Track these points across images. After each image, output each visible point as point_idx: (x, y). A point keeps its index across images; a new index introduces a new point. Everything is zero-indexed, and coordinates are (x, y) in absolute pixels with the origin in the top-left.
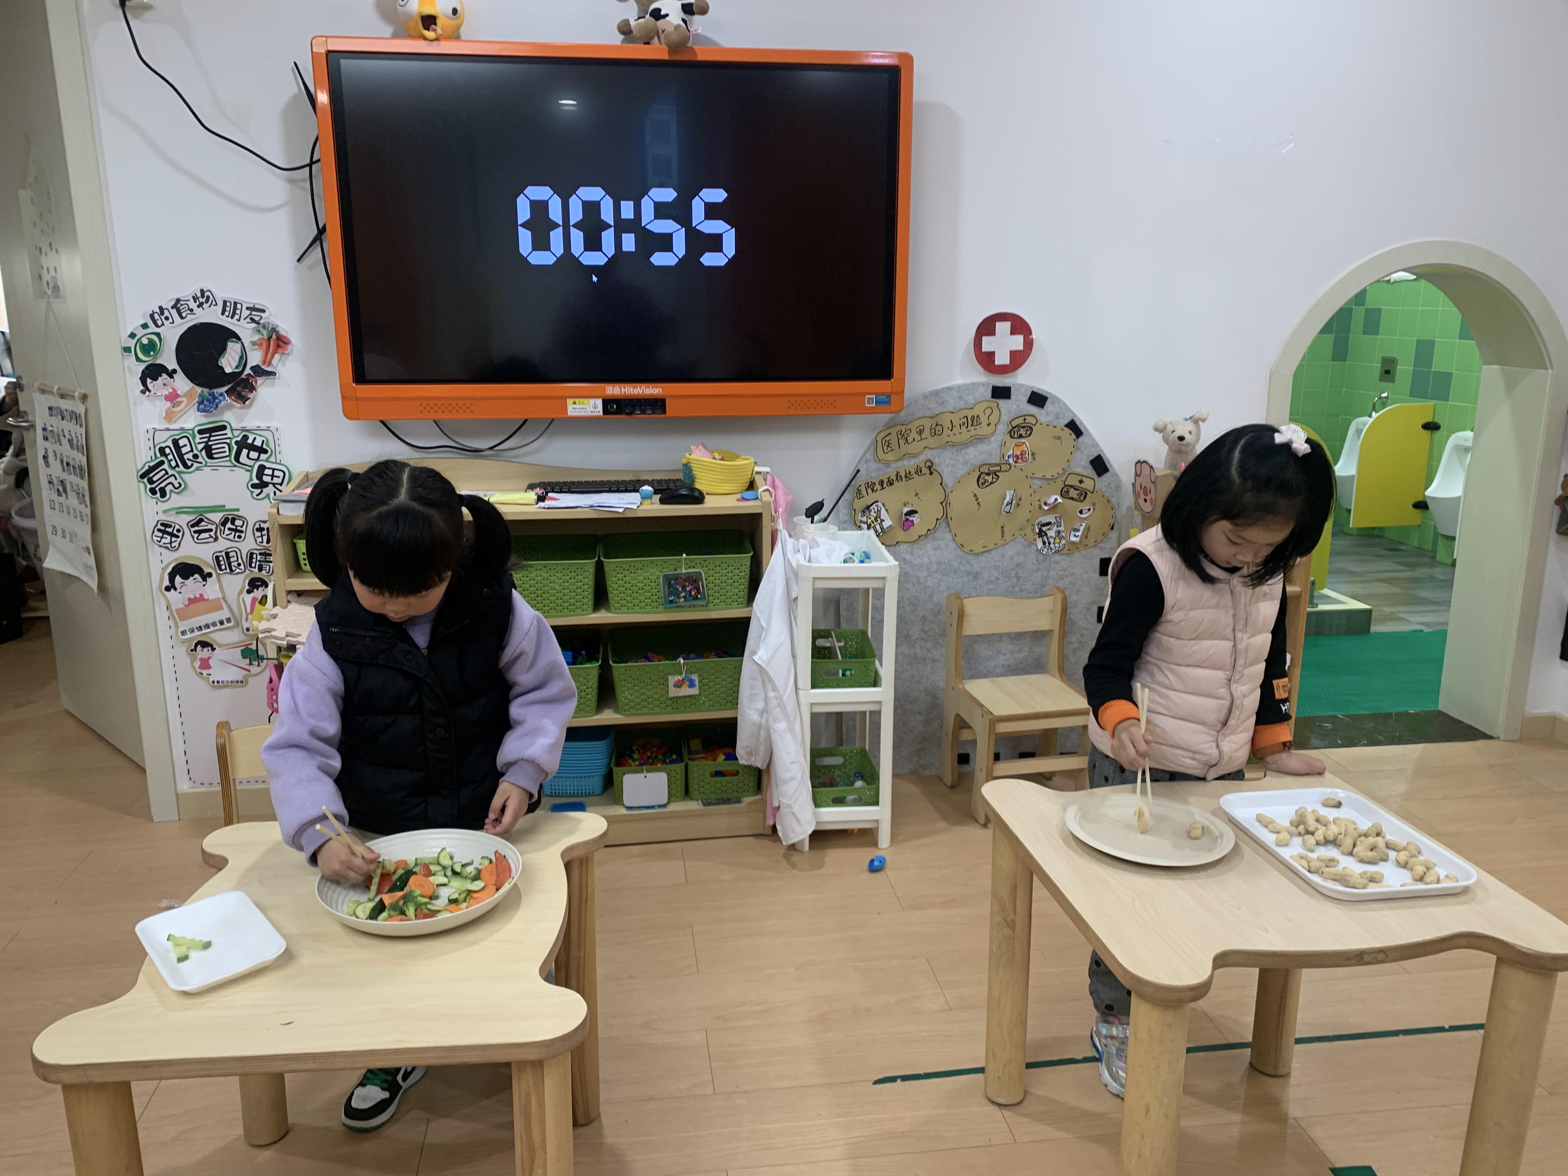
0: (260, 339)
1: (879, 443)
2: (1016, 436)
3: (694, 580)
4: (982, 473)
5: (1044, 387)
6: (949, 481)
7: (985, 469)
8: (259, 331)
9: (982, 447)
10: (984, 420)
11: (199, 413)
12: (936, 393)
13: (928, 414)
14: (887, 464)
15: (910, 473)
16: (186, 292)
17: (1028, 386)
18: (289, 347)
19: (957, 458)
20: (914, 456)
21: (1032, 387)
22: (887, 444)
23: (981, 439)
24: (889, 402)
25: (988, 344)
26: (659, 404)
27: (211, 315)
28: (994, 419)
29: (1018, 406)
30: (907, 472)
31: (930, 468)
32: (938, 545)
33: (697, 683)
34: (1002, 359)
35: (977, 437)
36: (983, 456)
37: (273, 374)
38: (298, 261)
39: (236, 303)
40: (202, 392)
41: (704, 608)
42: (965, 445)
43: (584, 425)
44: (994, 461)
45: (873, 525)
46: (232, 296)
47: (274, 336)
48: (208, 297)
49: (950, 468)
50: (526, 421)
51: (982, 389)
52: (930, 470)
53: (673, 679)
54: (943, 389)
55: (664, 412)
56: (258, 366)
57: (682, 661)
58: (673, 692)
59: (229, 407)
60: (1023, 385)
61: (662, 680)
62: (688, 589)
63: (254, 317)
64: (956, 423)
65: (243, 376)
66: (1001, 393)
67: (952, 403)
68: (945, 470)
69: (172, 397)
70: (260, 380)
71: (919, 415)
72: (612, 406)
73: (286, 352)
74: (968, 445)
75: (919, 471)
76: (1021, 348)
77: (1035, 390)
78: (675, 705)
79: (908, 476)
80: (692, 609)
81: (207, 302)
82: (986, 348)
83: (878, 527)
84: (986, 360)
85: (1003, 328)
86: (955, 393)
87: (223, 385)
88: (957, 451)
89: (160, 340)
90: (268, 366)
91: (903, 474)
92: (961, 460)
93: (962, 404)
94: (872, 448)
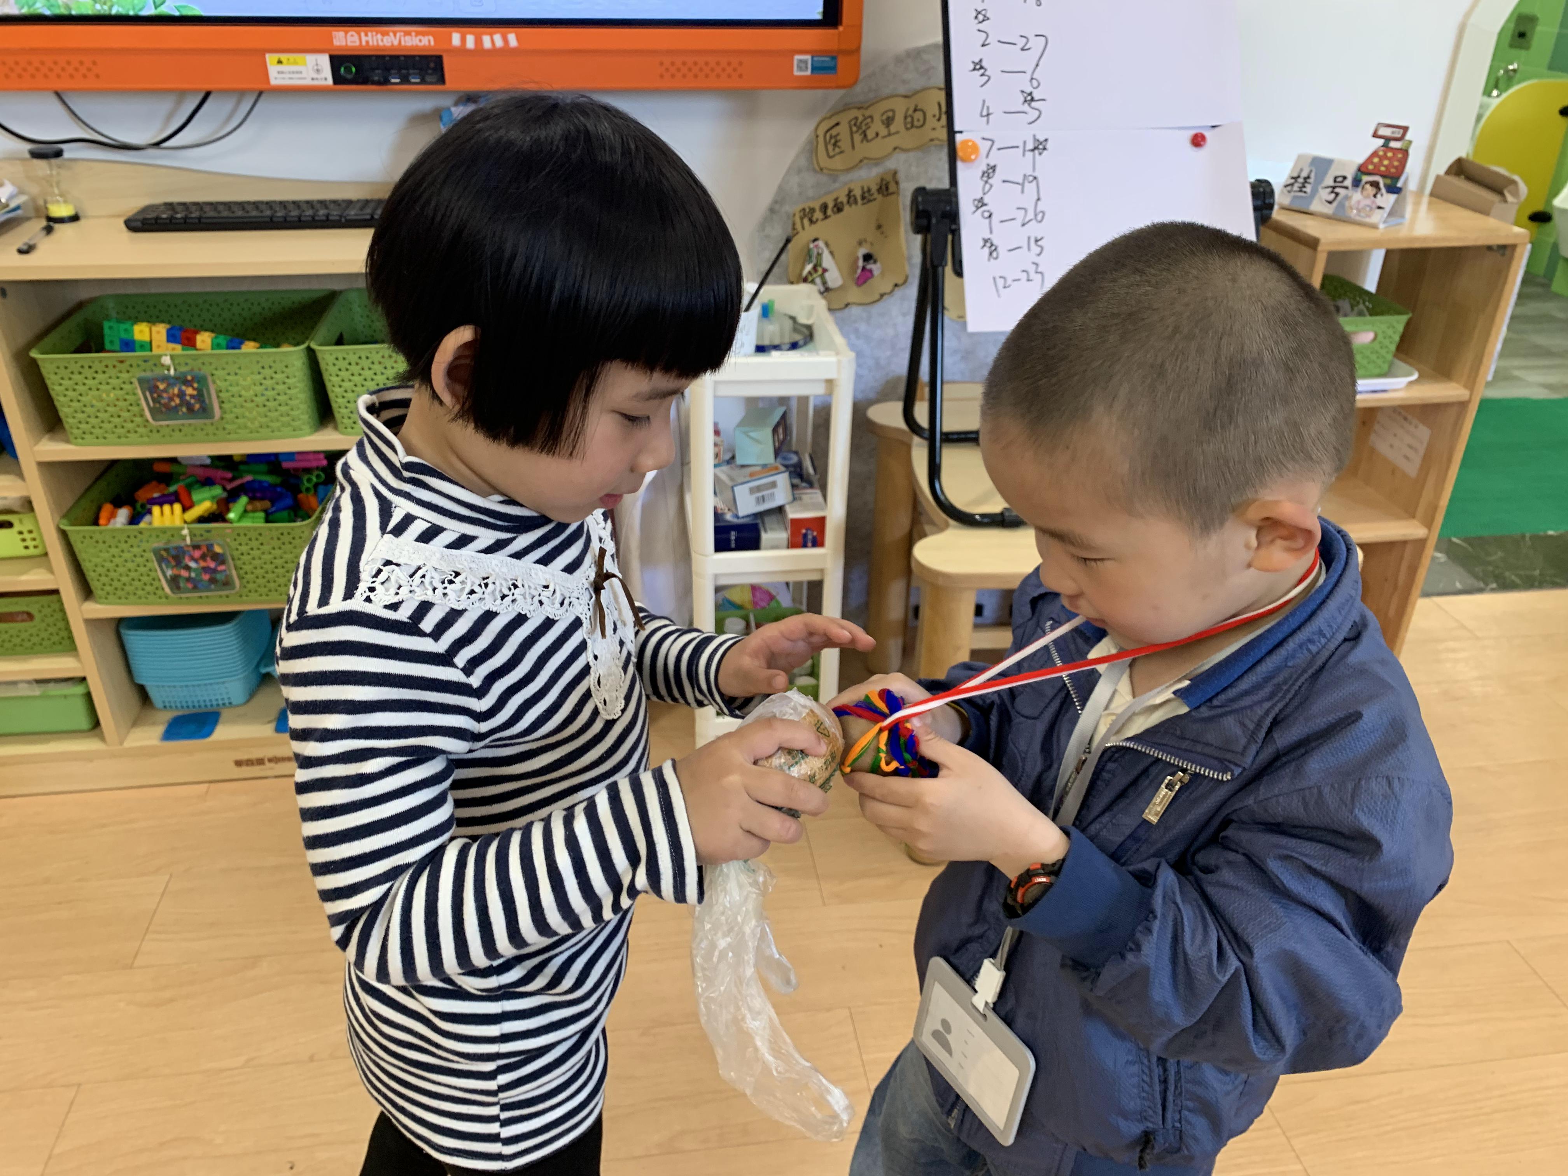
1: (820, 139)
13: (902, 90)
14: (834, 175)
15: (869, 191)
20: (878, 161)
22: (833, 141)
24: (834, 68)
26: (430, 65)
32: (910, 308)
43: (301, 100)
45: (810, 278)
55: (442, 80)
67: (942, 71)
71: (887, 91)
72: (348, 68)
75: (883, 188)
83: (819, 281)
91: (858, 193)
94: (808, 148)
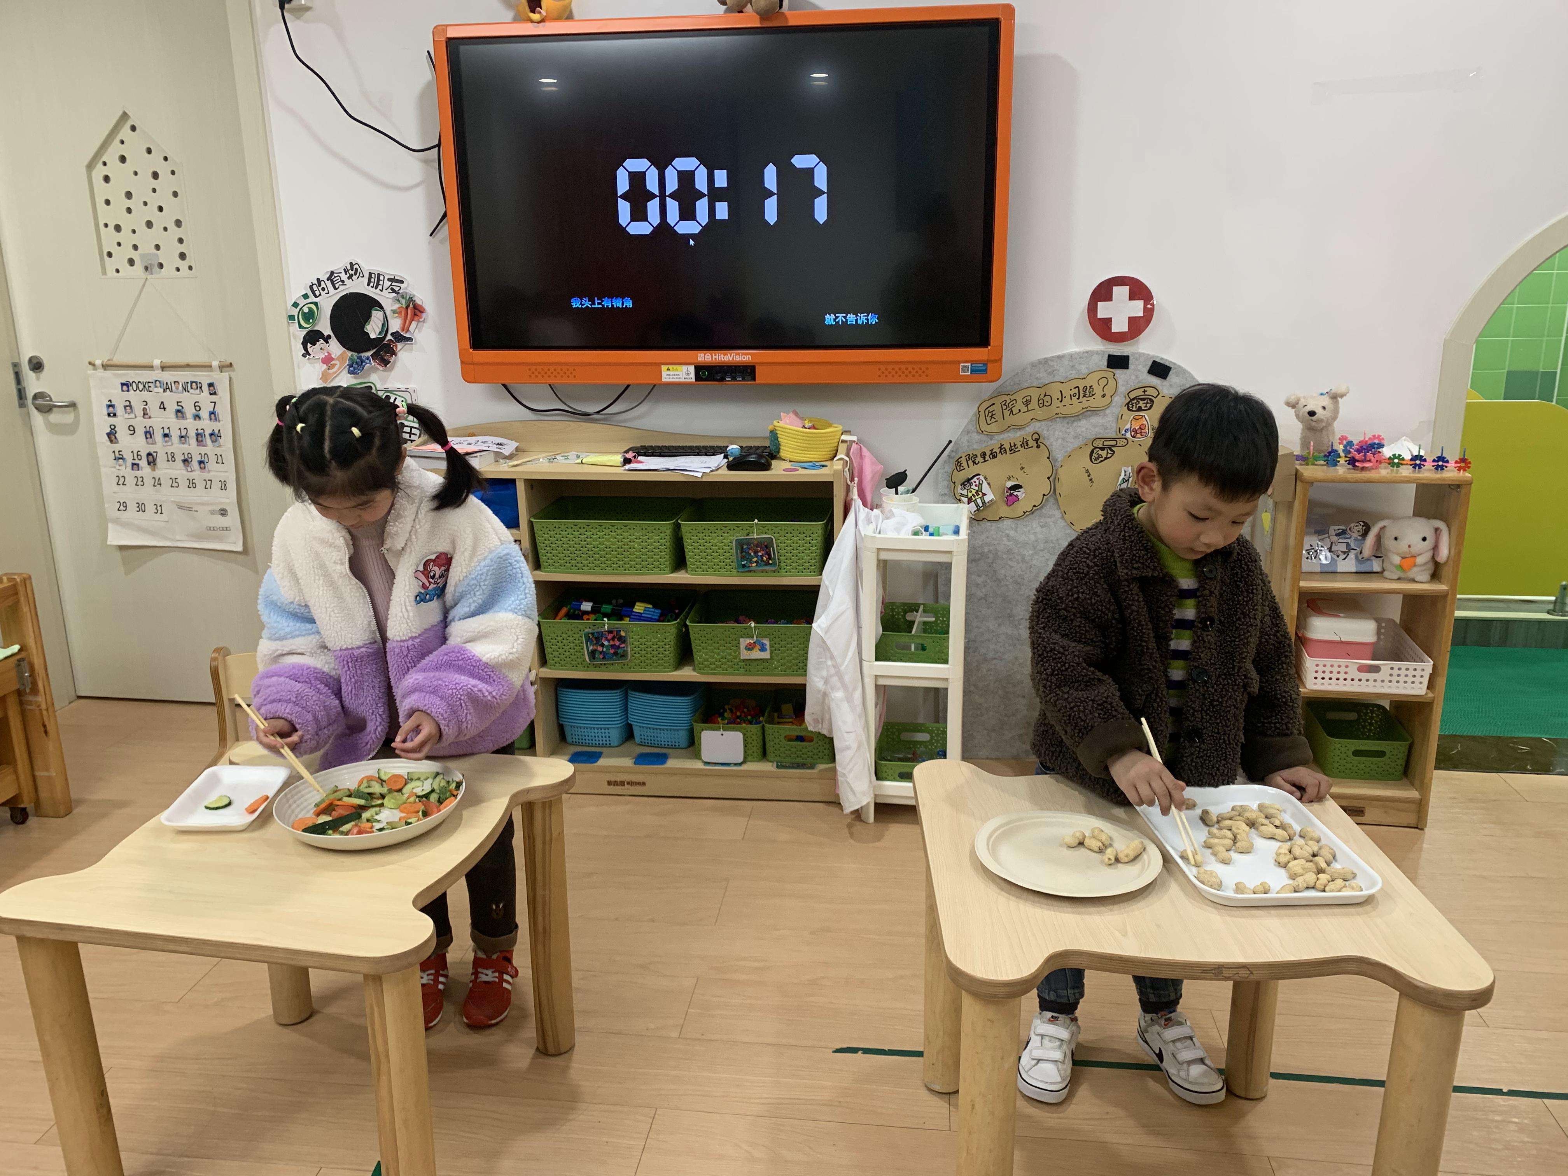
0: (399, 308)
1: (982, 414)
2: (1134, 409)
3: (766, 546)
4: (1096, 448)
5: (1167, 357)
6: (1059, 455)
7: (1099, 444)
8: (398, 300)
9: (1094, 420)
10: (1098, 390)
11: (349, 375)
12: (1045, 362)
13: (1035, 384)
14: (991, 436)
15: (1015, 445)
16: (338, 266)
17: (1149, 355)
18: (424, 315)
19: (1068, 431)
20: (1021, 428)
21: (1154, 357)
22: (990, 414)
23: (1095, 411)
24: (985, 370)
25: (1104, 310)
26: (749, 371)
27: (359, 286)
28: (1109, 391)
29: (1137, 377)
30: (1012, 445)
31: (1037, 440)
32: (1046, 523)
33: (768, 647)
34: (1120, 326)
35: (1089, 409)
36: (1097, 429)
37: (410, 339)
38: (431, 235)
39: (379, 275)
40: (352, 355)
41: (776, 573)
42: (1077, 417)
43: (677, 391)
44: (1109, 436)
45: (974, 499)
46: (376, 269)
47: (411, 306)
48: (356, 269)
49: (1060, 441)
50: (628, 386)
51: (1096, 358)
52: (1037, 443)
53: (744, 642)
54: (1053, 357)
55: (754, 379)
56: (397, 332)
57: (753, 625)
58: (745, 655)
59: (375, 370)
60: (1144, 354)
61: (734, 643)
62: (760, 554)
63: (394, 287)
64: (1067, 393)
65: (385, 342)
66: (1118, 362)
67: (1062, 372)
68: (1055, 443)
69: (328, 360)
70: (400, 346)
71: (1027, 385)
72: (704, 373)
73: (421, 320)
74: (1080, 417)
75: (1025, 444)
76: (1141, 314)
77: (1157, 360)
78: (747, 667)
79: (1013, 449)
80: (765, 574)
81: (355, 274)
82: (1101, 314)
83: (979, 501)
84: (1102, 327)
85: (1121, 292)
86: (1066, 362)
87: (369, 350)
88: (1068, 423)
89: (318, 309)
90: (406, 332)
91: (1007, 447)
92: (1072, 433)
93: (1073, 374)
94: (974, 418)
